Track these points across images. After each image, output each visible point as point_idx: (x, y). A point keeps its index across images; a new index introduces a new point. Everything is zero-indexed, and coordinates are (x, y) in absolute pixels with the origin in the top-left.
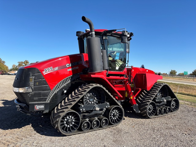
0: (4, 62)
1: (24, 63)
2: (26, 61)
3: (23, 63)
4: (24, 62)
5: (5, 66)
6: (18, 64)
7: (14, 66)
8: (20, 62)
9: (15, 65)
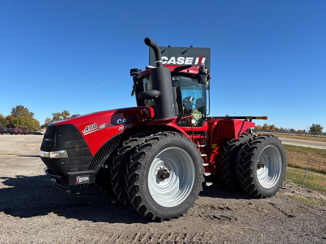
0: (32, 114)
1: (62, 115)
2: (65, 111)
3: (60, 115)
4: (63, 113)
5: (33, 121)
6: (53, 116)
7: (48, 120)
8: (55, 114)
9: (50, 119)
